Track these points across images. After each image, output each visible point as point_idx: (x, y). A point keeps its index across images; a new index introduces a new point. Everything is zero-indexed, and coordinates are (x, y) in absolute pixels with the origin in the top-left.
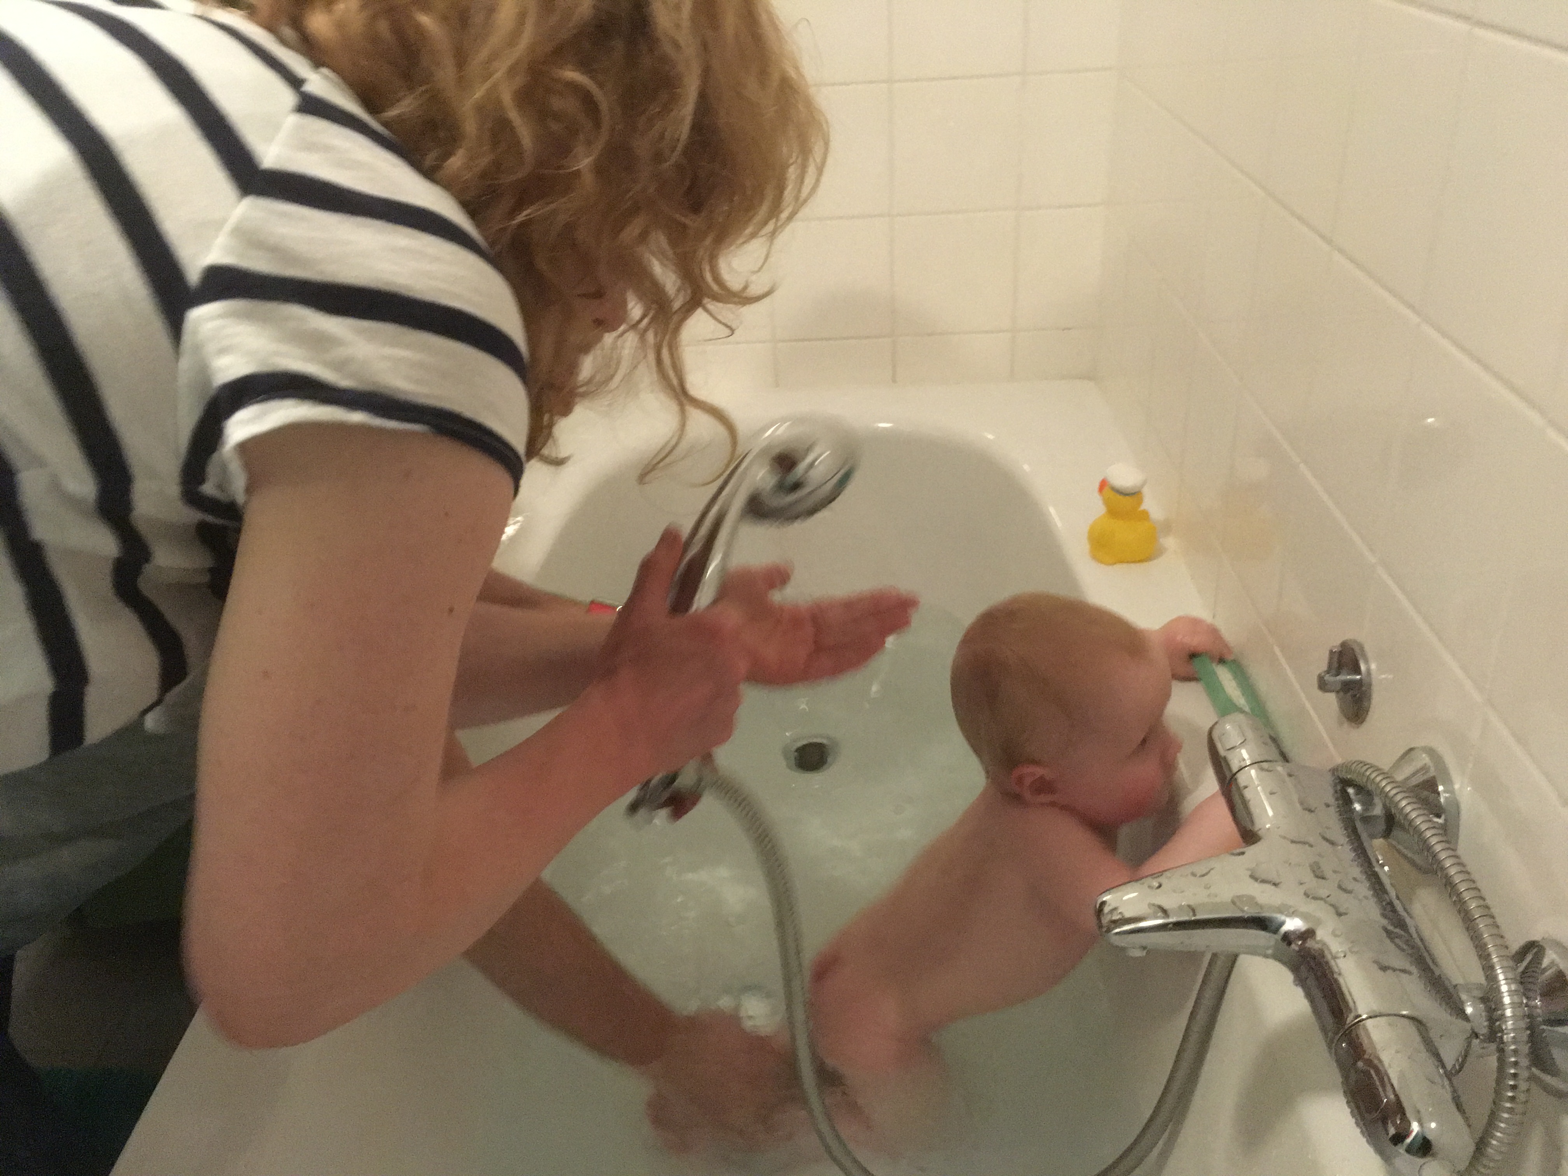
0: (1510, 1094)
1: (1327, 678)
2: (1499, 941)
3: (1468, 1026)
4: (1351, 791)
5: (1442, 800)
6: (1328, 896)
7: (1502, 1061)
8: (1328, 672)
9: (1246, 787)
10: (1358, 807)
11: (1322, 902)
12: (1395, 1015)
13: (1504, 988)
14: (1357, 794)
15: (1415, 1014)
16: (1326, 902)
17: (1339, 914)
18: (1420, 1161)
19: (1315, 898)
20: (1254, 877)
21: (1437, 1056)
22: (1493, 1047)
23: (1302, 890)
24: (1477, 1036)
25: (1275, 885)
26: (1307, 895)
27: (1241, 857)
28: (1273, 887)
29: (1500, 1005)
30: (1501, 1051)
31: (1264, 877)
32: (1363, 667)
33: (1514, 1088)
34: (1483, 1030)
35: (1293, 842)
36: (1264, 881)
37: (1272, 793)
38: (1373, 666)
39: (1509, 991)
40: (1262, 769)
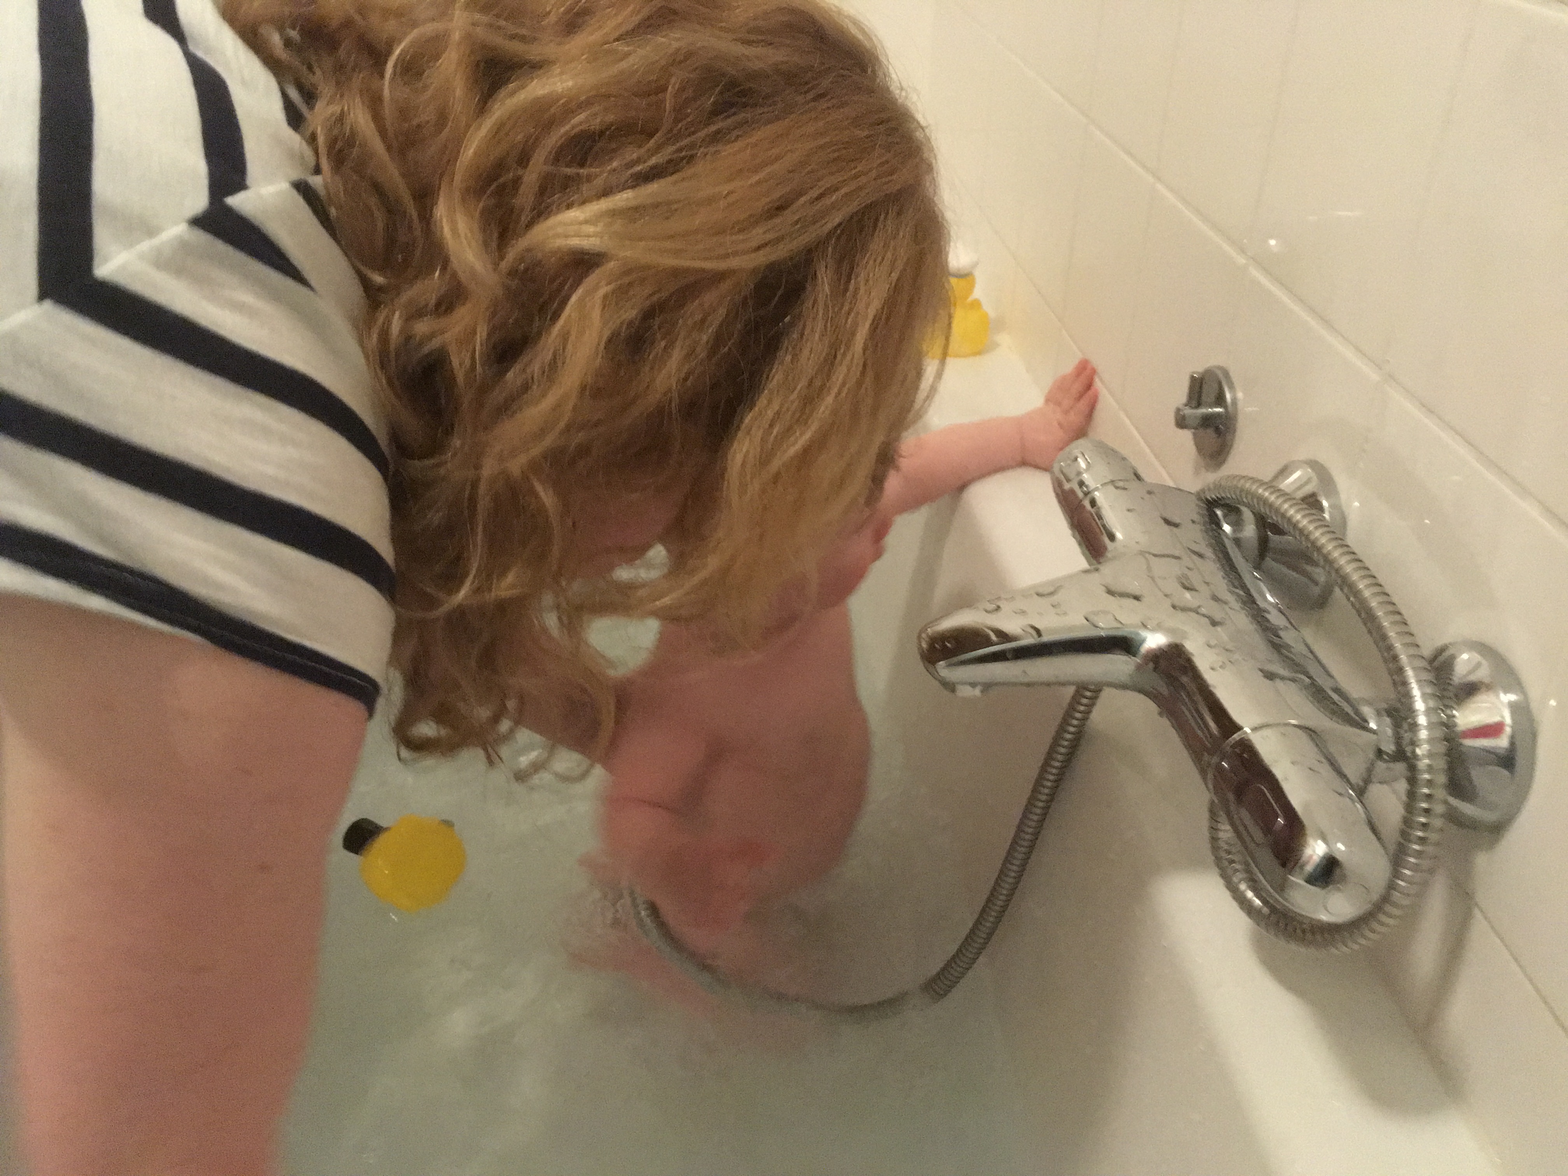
0: (1423, 820)
1: (1188, 411)
2: (1408, 639)
3: (1372, 741)
4: (1219, 513)
5: (1327, 515)
6: (1199, 607)
7: (1412, 780)
8: (1186, 405)
10: (1227, 528)
11: (1192, 614)
12: (1286, 725)
13: (1416, 692)
14: (1225, 516)
15: (1308, 725)
16: (1198, 613)
17: (1214, 623)
18: (1323, 891)
19: (1184, 609)
20: (1110, 592)
21: (1340, 772)
22: (1400, 767)
23: (1167, 603)
24: (1381, 755)
25: (1137, 598)
26: (1174, 607)
27: (1096, 575)
28: (1135, 602)
29: (1411, 711)
30: (1412, 768)
31: (1123, 592)
32: (1228, 396)
33: (1427, 811)
34: (1389, 747)
35: (1155, 555)
36: (1121, 595)
37: (1129, 510)
38: (1240, 395)
39: (1424, 696)
40: (1117, 488)
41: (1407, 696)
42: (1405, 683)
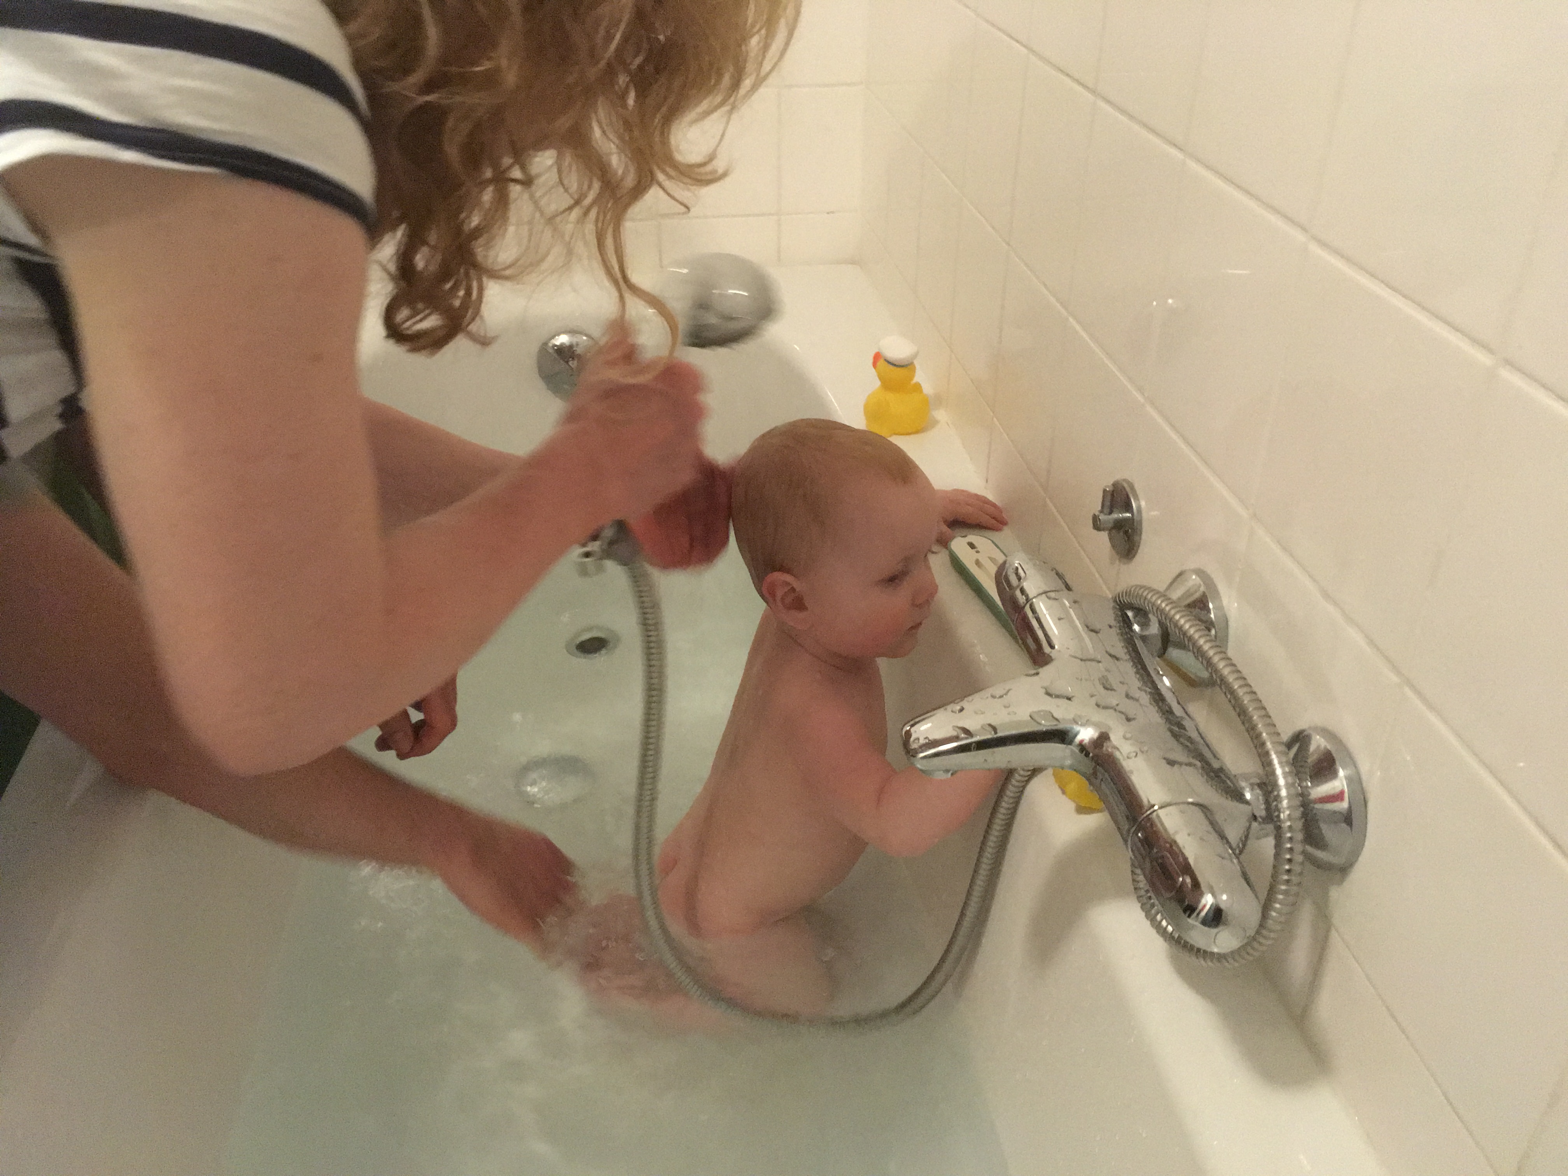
0: (1287, 867)
1: (1101, 517)
2: (1272, 730)
3: (1248, 808)
4: (1130, 614)
5: (1212, 616)
6: (1117, 705)
7: (1279, 837)
8: (1101, 512)
10: (1136, 627)
11: (1111, 711)
12: (1184, 803)
13: (1279, 771)
14: (1135, 617)
15: (1201, 801)
16: (1115, 710)
17: (1128, 720)
18: (1214, 931)
19: (1106, 708)
20: (1048, 694)
21: (1222, 837)
22: (1270, 827)
23: (1093, 701)
24: (1256, 817)
25: (1069, 699)
26: (1098, 705)
27: (1036, 678)
28: (1067, 701)
29: (1275, 785)
30: (1278, 828)
31: (1057, 693)
32: (1134, 505)
33: (1290, 861)
34: (1261, 812)
35: (1081, 660)
36: (1058, 697)
37: (1060, 619)
38: (1143, 503)
39: (1284, 773)
40: (1049, 598)
41: (1273, 773)
42: (1270, 764)
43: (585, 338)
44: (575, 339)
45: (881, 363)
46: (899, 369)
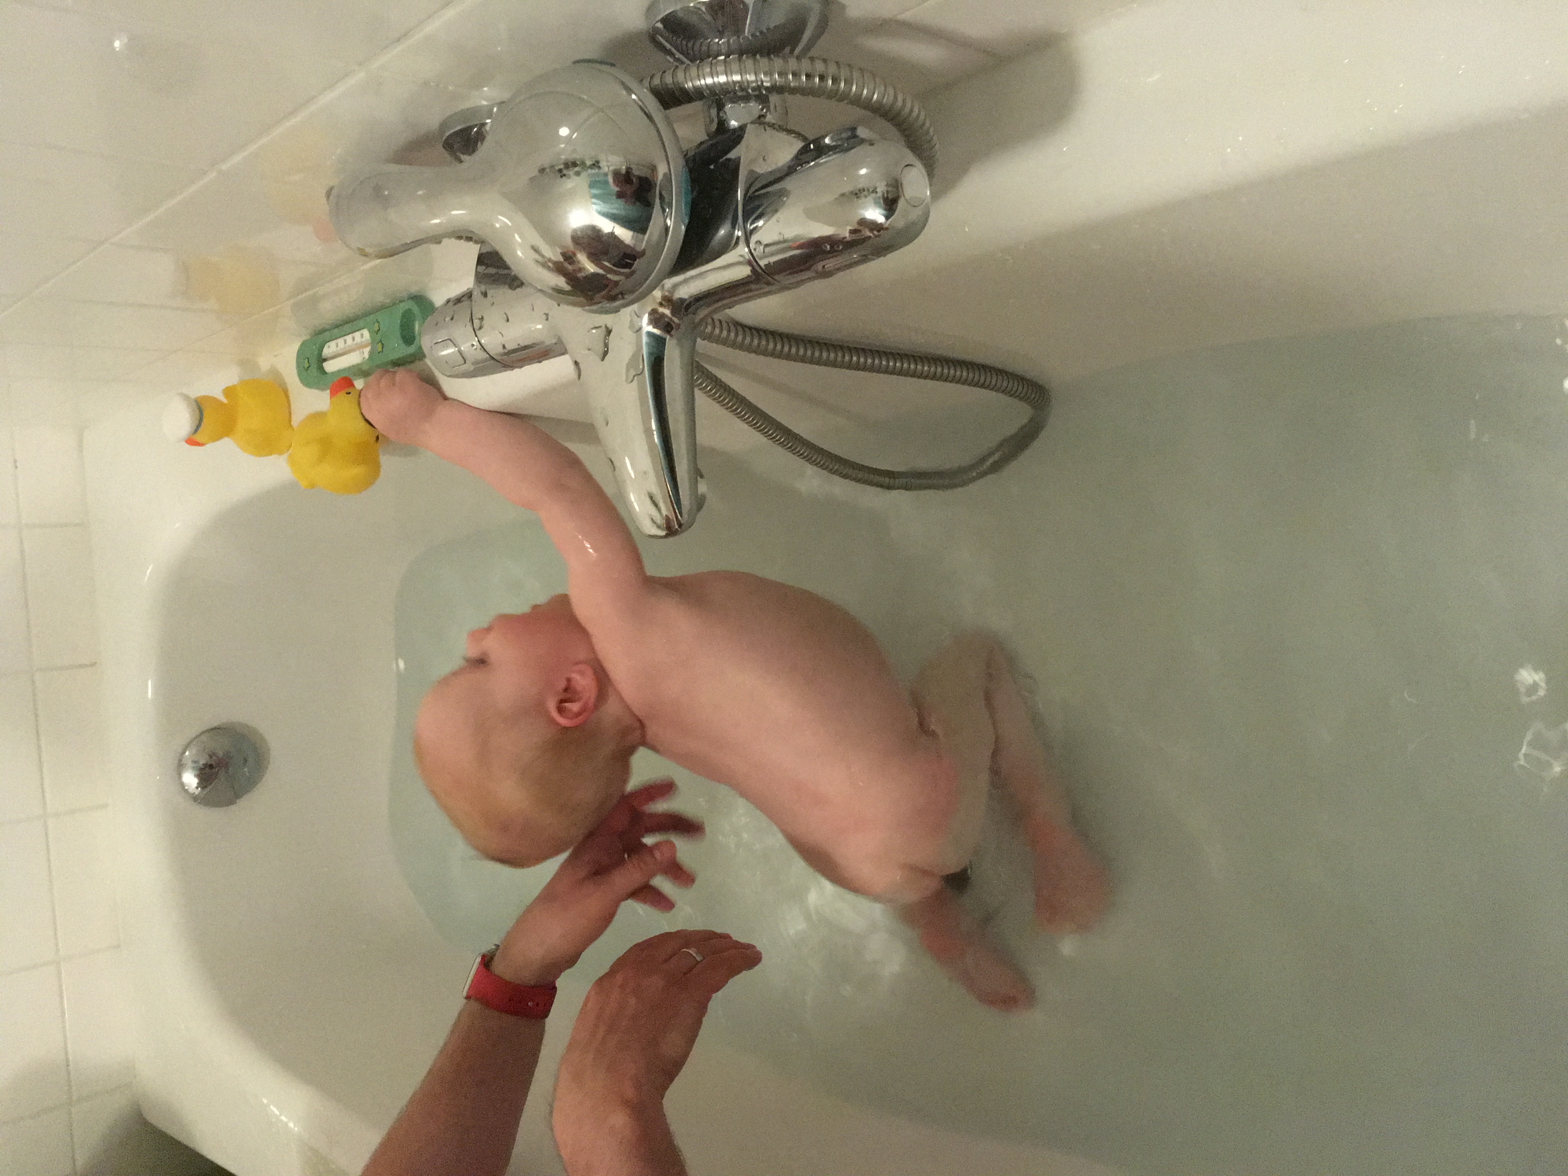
0: (830, 82)
3: (750, 128)
7: (792, 90)
9: (504, 347)
13: (708, 81)
22: (774, 99)
24: (761, 116)
25: (609, 332)
27: (581, 366)
30: (782, 90)
34: (755, 107)
36: (606, 345)
37: (508, 320)
40: (480, 328)
41: (710, 88)
43: (187, 753)
44: (190, 764)
45: (198, 438)
46: (205, 420)
